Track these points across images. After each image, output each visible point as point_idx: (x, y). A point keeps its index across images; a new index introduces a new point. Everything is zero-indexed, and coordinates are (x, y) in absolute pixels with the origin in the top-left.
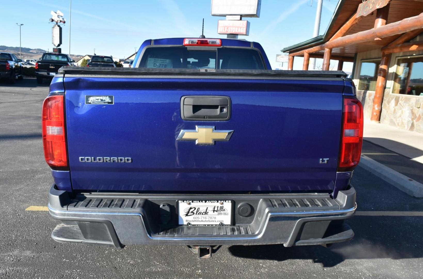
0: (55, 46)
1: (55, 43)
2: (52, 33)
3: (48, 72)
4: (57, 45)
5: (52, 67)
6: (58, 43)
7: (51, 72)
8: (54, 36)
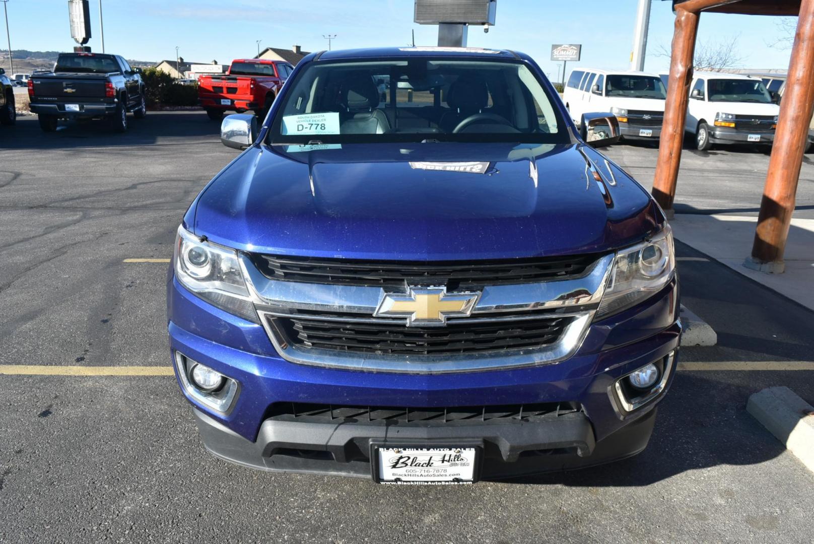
0: (77, 42)
1: (77, 37)
2: (70, 14)
3: (61, 103)
4: (81, 41)
5: (69, 90)
6: (84, 35)
7: (67, 104)
8: (74, 20)
